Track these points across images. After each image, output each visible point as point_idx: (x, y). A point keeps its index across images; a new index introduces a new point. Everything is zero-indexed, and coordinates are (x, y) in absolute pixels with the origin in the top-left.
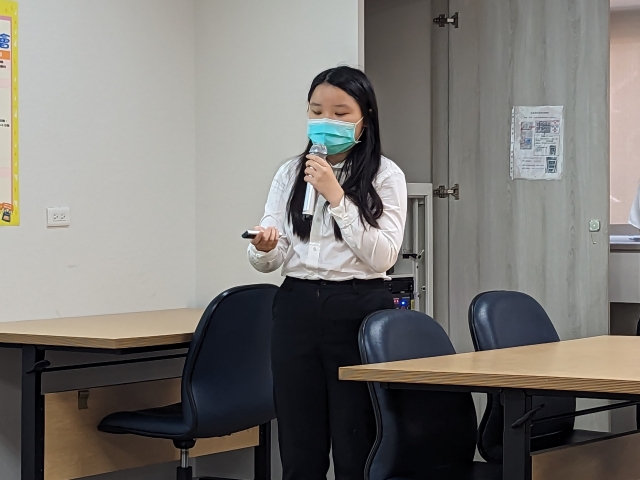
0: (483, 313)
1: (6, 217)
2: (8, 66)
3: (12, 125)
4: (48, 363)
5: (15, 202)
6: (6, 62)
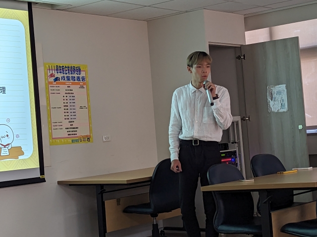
1: (88, 140)
2: (85, 88)
3: (89, 108)
4: (105, 190)
5: (91, 135)
6: (85, 86)
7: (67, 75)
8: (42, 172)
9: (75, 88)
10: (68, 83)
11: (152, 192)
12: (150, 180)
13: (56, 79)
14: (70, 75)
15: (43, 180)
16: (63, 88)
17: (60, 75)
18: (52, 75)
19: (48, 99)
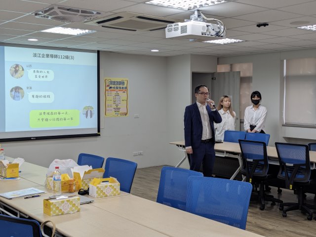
7: (117, 86)
9: (120, 93)
10: (117, 90)
13: (110, 88)
14: (118, 86)
16: (114, 93)
17: (113, 86)
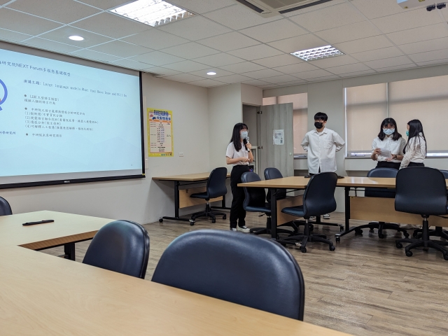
0: (267, 172)
1: (171, 155)
2: (171, 124)
3: (172, 136)
4: (180, 184)
5: (173, 152)
7: (160, 116)
8: (144, 172)
9: (165, 124)
10: (161, 120)
11: (208, 187)
12: (207, 180)
13: (154, 118)
14: (162, 116)
15: (144, 177)
16: (158, 124)
17: (156, 116)
18: (151, 116)
19: (149, 129)
